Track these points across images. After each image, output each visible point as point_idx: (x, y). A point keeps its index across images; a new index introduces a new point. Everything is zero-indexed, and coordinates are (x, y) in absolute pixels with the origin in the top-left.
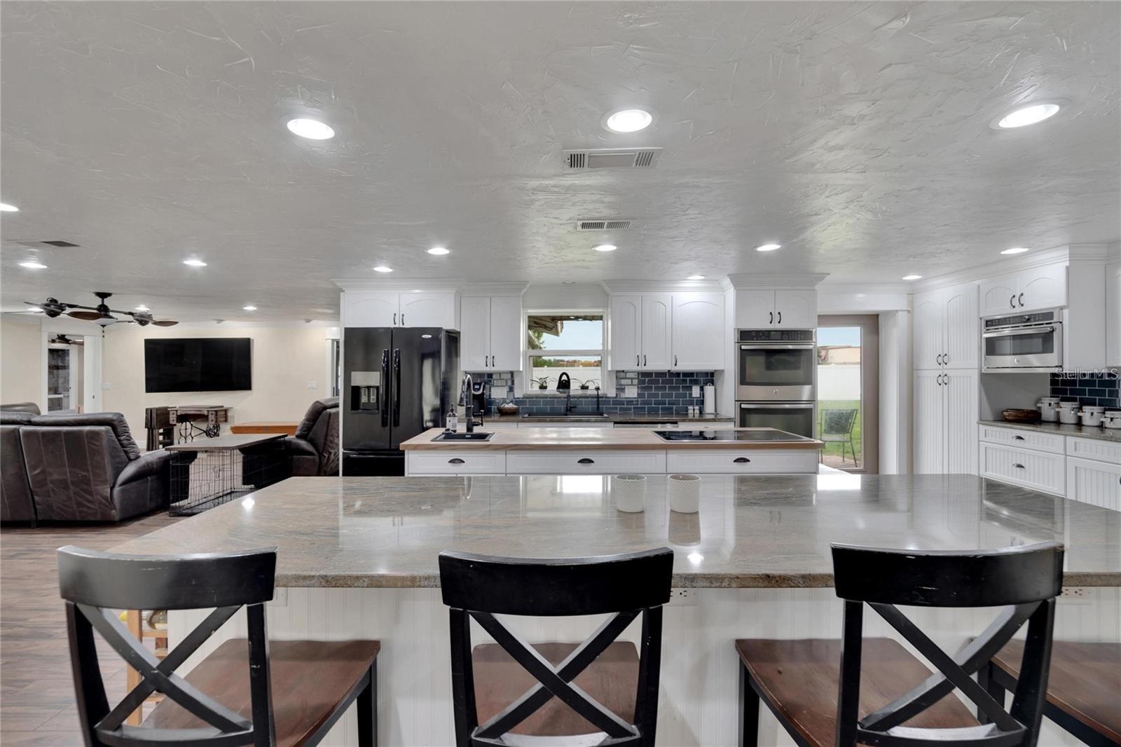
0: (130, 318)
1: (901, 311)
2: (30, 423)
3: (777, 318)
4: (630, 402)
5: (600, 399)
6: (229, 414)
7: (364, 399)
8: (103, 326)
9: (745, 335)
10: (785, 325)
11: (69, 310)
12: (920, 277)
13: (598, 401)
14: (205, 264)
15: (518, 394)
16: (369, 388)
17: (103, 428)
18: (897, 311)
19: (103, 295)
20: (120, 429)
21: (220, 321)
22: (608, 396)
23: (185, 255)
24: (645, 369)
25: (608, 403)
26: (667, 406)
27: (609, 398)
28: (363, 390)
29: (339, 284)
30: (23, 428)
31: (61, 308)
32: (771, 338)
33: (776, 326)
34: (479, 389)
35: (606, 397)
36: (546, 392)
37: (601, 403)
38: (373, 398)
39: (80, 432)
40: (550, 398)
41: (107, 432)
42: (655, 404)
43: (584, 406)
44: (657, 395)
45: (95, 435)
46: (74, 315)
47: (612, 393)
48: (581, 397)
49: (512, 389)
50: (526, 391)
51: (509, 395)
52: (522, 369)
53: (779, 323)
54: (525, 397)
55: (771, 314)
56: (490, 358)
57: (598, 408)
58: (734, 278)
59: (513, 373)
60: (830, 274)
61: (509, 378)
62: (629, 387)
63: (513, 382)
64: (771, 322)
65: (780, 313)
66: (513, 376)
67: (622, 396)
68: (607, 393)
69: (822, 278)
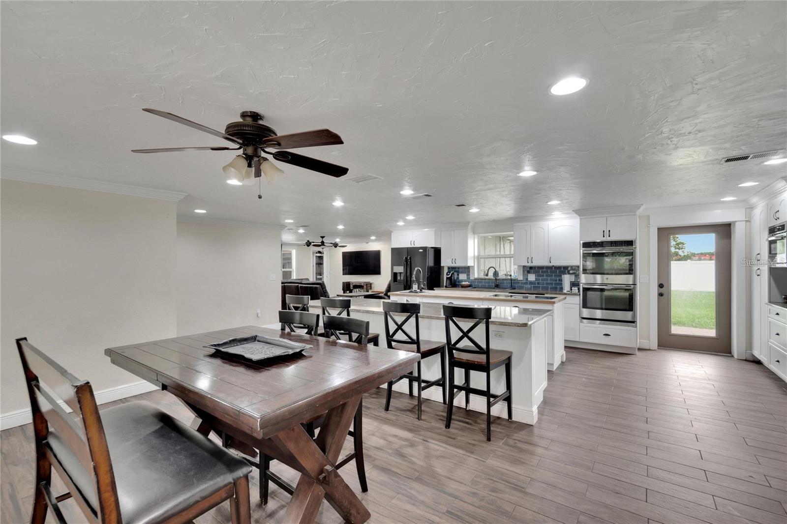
0: (331, 245)
1: (738, 221)
2: (301, 283)
3: (607, 234)
4: (531, 283)
6: (372, 286)
7: (399, 278)
8: (326, 248)
9: (586, 245)
10: (613, 238)
11: (312, 244)
12: (735, 198)
13: (511, 282)
15: (472, 278)
16: (400, 273)
17: (318, 286)
18: (736, 221)
19: (323, 237)
20: (323, 287)
21: (367, 243)
23: (338, 225)
24: (532, 265)
25: (518, 283)
26: (554, 286)
27: (519, 280)
28: (398, 274)
29: (391, 229)
30: (300, 285)
31: (310, 244)
32: (604, 246)
33: (607, 239)
34: (449, 275)
36: (488, 277)
37: (513, 283)
38: (402, 278)
40: (488, 280)
43: (506, 284)
44: (547, 280)
45: (316, 288)
46: (314, 245)
47: (521, 278)
48: (503, 280)
49: (468, 275)
50: (476, 276)
51: (467, 278)
52: (473, 265)
53: (609, 236)
54: (476, 279)
55: (604, 231)
56: (454, 260)
57: (511, 285)
58: (578, 212)
59: (469, 267)
60: (644, 205)
61: (467, 270)
62: (531, 275)
63: (469, 272)
64: (604, 237)
65: (609, 231)
66: (469, 269)
67: (527, 279)
68: (516, 278)
69: (639, 207)
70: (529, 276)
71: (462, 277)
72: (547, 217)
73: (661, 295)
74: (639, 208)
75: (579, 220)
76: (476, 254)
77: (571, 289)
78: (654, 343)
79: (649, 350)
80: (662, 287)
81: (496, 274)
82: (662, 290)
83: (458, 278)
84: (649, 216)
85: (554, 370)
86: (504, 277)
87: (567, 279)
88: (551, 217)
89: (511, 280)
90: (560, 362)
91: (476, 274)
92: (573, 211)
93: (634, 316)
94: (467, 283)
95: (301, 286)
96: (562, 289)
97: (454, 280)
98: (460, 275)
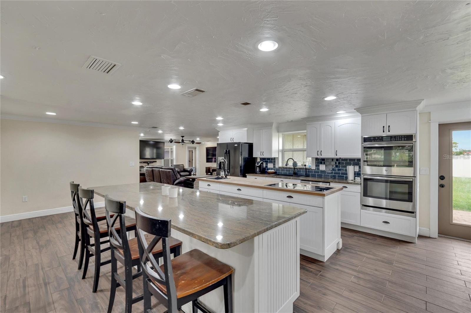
2: (162, 168)
3: (386, 129)
4: (322, 172)
5: (307, 170)
8: (183, 145)
10: (393, 133)
13: (306, 171)
14: (184, 128)
15: (277, 167)
19: (183, 137)
20: (174, 171)
22: (312, 169)
24: (321, 157)
26: (341, 175)
27: (312, 170)
32: (384, 140)
33: (387, 134)
34: (259, 164)
35: (311, 169)
36: (288, 166)
37: (307, 171)
39: (167, 171)
40: (288, 168)
41: (171, 171)
42: (334, 174)
44: (339, 170)
47: (314, 167)
48: (300, 169)
49: (274, 164)
50: (280, 165)
51: (273, 166)
52: (278, 157)
53: (389, 131)
54: (280, 168)
55: (384, 127)
56: (262, 152)
57: (306, 173)
58: (360, 110)
59: (275, 158)
60: (425, 99)
61: (273, 160)
62: (322, 165)
63: (275, 162)
64: (384, 132)
65: (389, 126)
66: (275, 160)
67: (318, 169)
68: (311, 167)
69: (418, 102)
70: (320, 166)
71: (270, 165)
72: (333, 117)
73: (441, 186)
74: (420, 103)
75: (360, 118)
76: (281, 148)
77: (355, 179)
78: (434, 231)
79: (429, 238)
80: (442, 179)
81: (295, 164)
82: (442, 182)
83: (266, 167)
84: (430, 112)
85: (325, 261)
86: (301, 167)
87: (351, 170)
88: (337, 116)
89: (306, 169)
90: (336, 250)
91: (280, 164)
92: (354, 109)
93: (414, 206)
94: (273, 171)
95: (161, 170)
96: (347, 178)
97: (263, 168)
98: (268, 164)
